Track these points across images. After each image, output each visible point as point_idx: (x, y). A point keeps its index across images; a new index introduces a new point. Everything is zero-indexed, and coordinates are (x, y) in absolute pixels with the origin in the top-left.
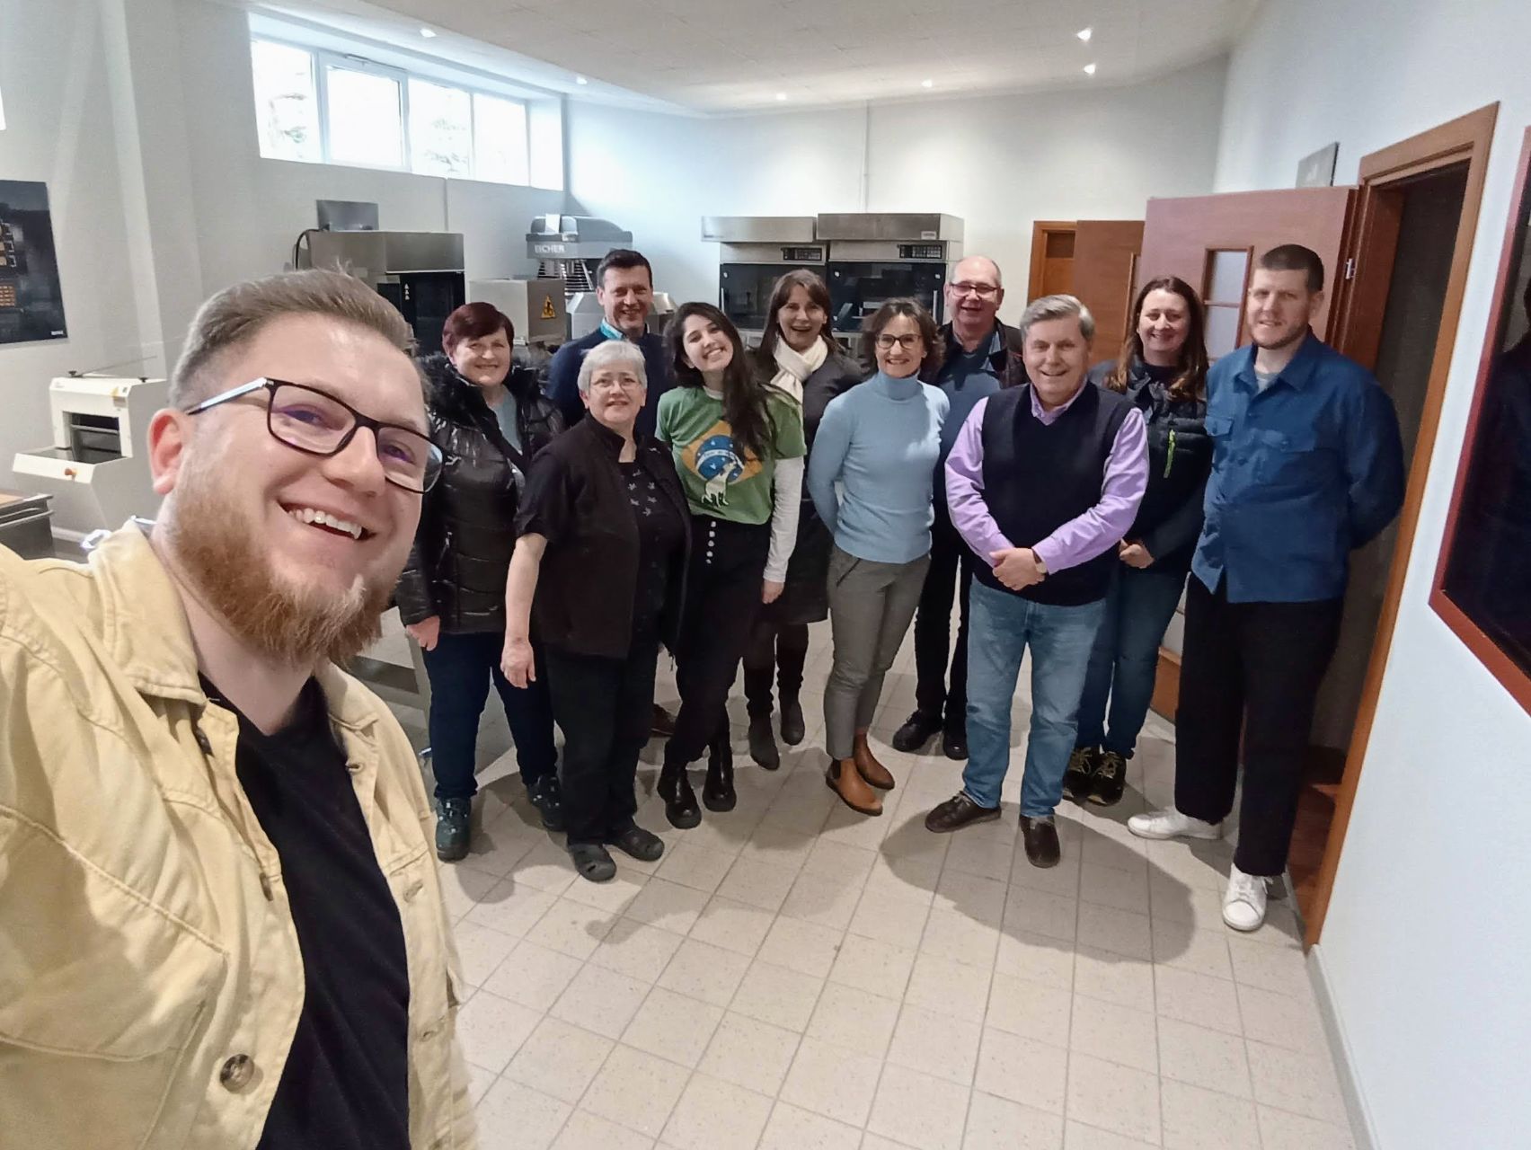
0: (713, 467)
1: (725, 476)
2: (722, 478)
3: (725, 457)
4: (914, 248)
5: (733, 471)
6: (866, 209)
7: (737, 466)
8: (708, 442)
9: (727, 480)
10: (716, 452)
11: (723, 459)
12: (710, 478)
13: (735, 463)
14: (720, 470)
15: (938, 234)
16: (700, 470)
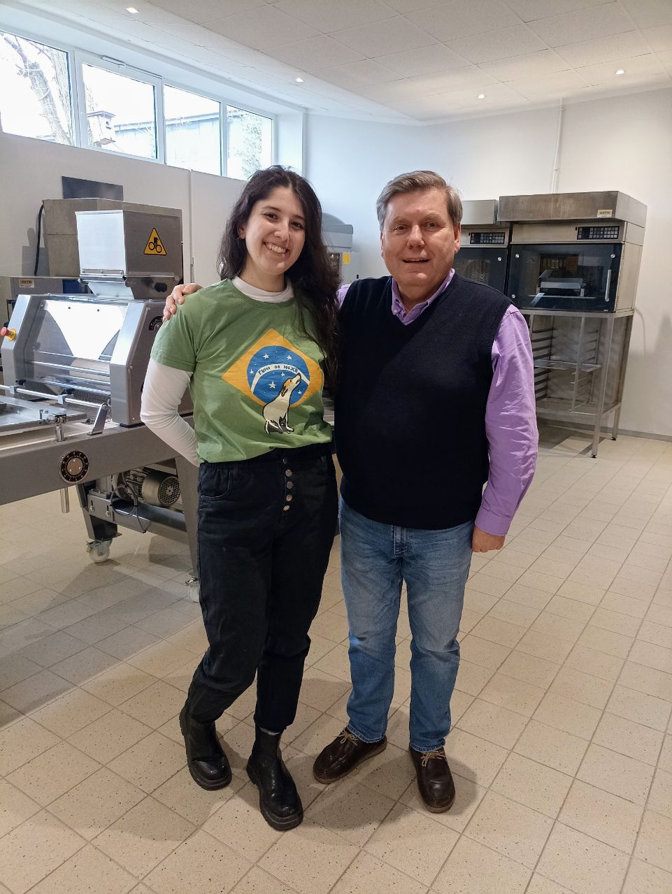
0: (273, 385)
1: (288, 395)
2: (284, 399)
3: (284, 371)
4: (591, 229)
5: (296, 389)
6: (557, 189)
7: (300, 380)
8: (258, 356)
9: (291, 401)
10: (272, 367)
11: (283, 375)
12: (269, 401)
13: (298, 377)
14: (281, 389)
15: (614, 213)
16: (255, 393)
